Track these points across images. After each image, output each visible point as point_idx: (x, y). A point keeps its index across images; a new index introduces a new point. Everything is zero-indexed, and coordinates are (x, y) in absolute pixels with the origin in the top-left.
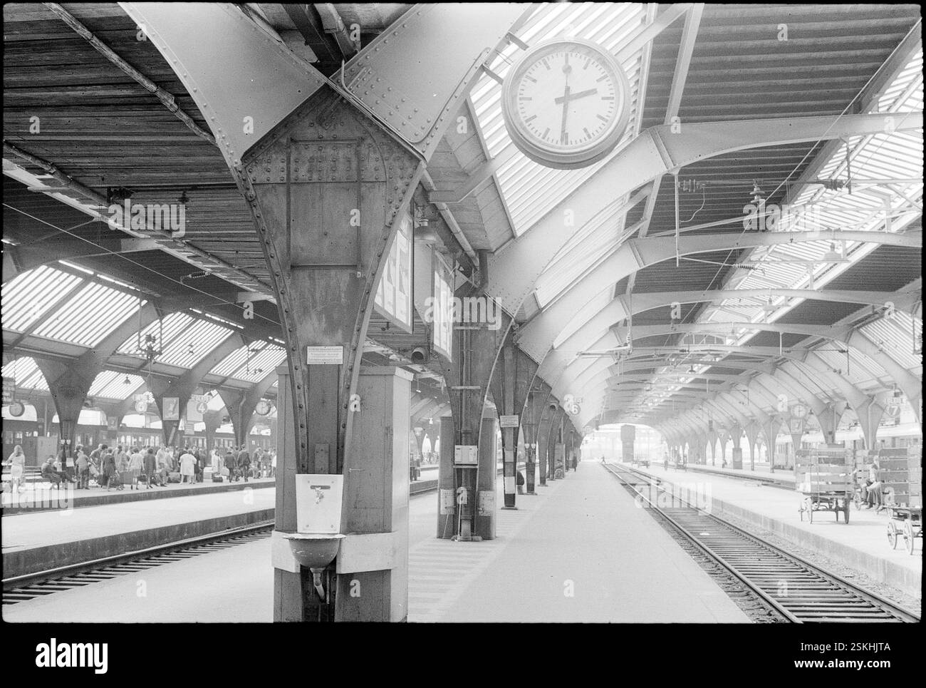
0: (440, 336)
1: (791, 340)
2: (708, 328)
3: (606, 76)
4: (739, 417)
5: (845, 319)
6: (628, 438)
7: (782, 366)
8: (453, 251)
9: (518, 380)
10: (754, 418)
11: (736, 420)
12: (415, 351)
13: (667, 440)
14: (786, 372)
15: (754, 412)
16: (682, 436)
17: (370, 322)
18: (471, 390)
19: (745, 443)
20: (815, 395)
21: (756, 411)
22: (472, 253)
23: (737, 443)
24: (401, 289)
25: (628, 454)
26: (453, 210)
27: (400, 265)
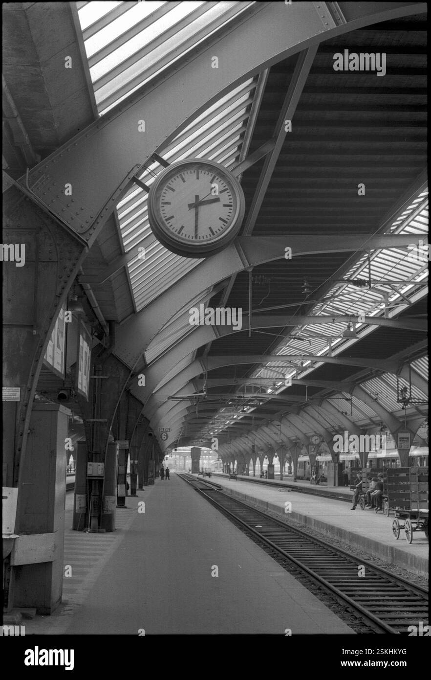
0: (82, 382)
1: (312, 391)
2: (256, 381)
3: (227, 189)
4: (272, 442)
5: (350, 377)
6: (196, 456)
7: (305, 409)
8: (92, 321)
9: (129, 416)
10: (284, 444)
11: (271, 445)
12: (60, 393)
13: (222, 458)
14: (307, 413)
15: (284, 440)
16: (233, 455)
17: (41, 372)
18: (100, 422)
19: (276, 461)
20: (326, 429)
21: (285, 439)
22: (104, 323)
23: (271, 461)
24: (58, 346)
25: (195, 467)
26: (94, 290)
27: (58, 328)
